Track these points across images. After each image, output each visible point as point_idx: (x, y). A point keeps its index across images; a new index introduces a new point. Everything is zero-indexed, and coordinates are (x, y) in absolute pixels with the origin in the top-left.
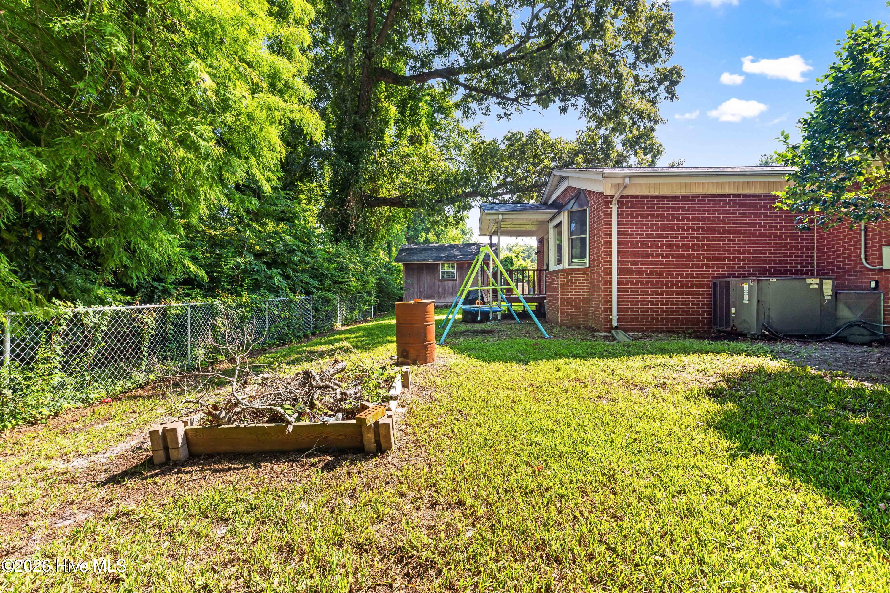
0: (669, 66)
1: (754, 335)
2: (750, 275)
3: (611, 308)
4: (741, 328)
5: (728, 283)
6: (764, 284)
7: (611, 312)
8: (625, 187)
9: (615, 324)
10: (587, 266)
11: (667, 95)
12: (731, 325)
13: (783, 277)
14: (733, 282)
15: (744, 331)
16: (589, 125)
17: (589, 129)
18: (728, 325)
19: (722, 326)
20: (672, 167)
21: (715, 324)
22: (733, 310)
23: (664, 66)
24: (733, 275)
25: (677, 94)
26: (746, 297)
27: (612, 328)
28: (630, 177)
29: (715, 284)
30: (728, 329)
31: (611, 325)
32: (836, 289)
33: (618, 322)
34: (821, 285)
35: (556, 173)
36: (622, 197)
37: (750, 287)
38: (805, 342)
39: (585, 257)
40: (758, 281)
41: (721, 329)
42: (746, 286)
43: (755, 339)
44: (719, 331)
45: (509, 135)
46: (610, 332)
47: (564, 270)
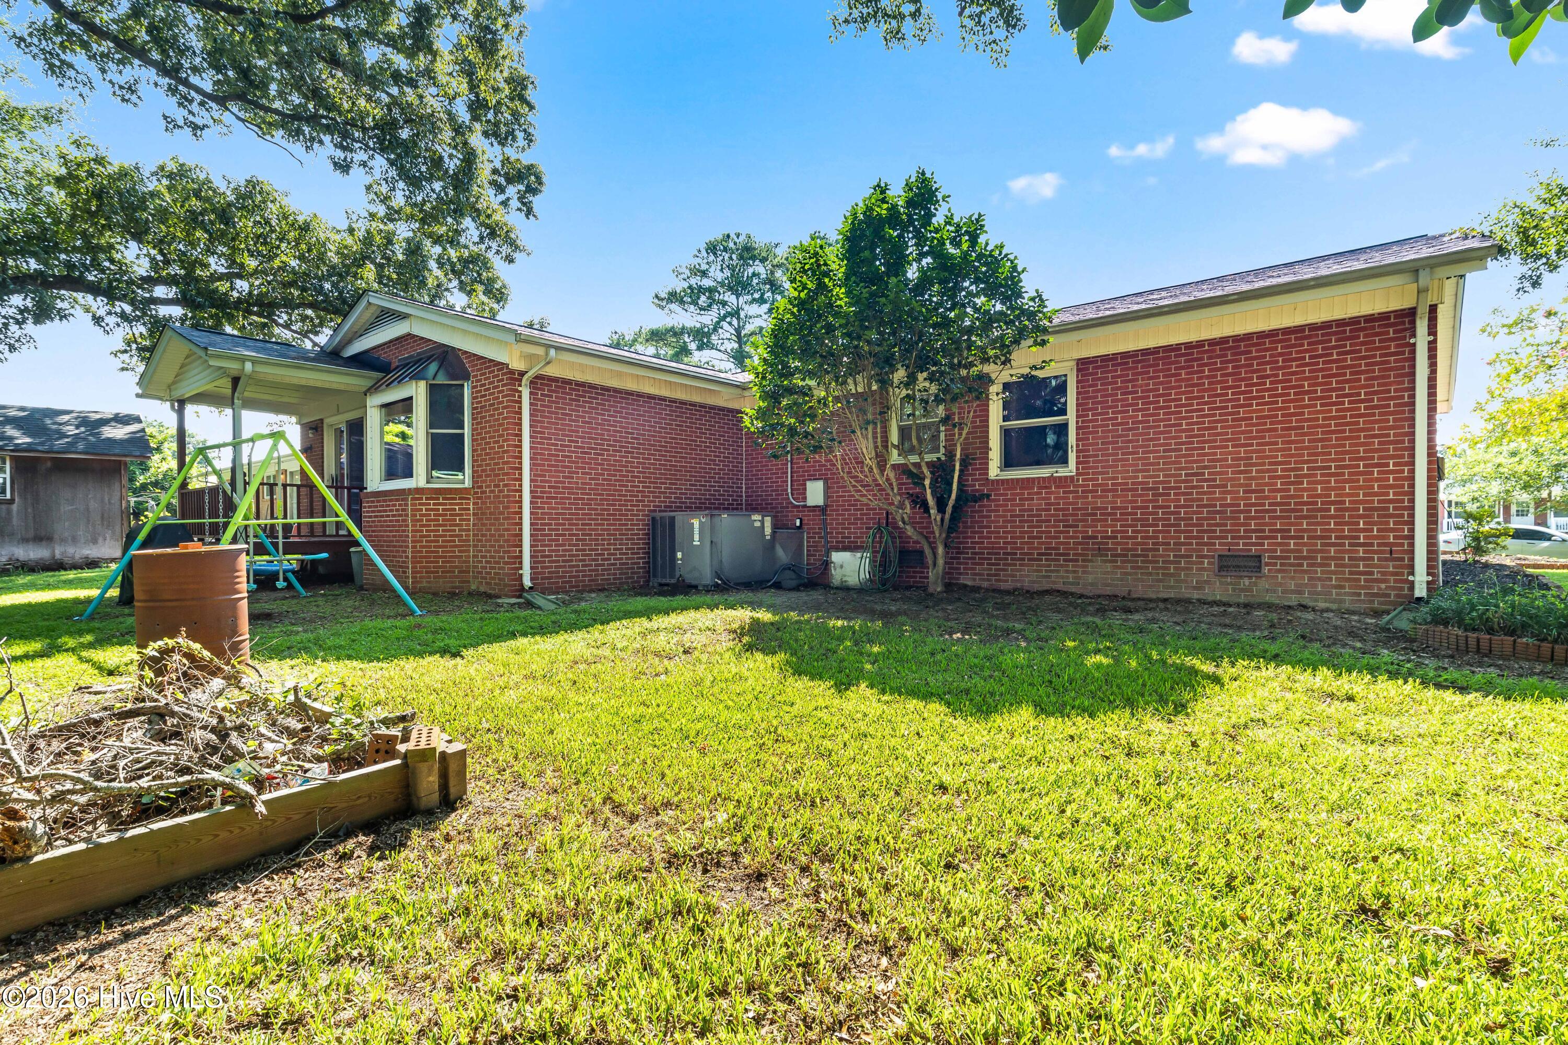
0: (526, 159)
1: (707, 586)
2: (699, 508)
3: (521, 557)
4: (690, 578)
5: (673, 519)
6: (717, 519)
7: (521, 563)
8: (548, 363)
9: (527, 582)
10: (468, 484)
11: (520, 205)
12: (677, 575)
13: (735, 512)
14: (679, 517)
15: (694, 583)
16: (373, 209)
17: (372, 216)
18: (672, 576)
19: (665, 577)
20: (531, 326)
21: (655, 576)
22: (679, 555)
23: (520, 156)
24: (679, 509)
25: (535, 209)
26: (696, 537)
27: (522, 588)
28: (557, 348)
29: (654, 519)
30: (673, 581)
31: (522, 585)
32: (775, 527)
33: (532, 579)
34: (762, 522)
35: (372, 300)
36: (538, 377)
37: (701, 523)
38: (753, 591)
39: (461, 469)
40: (712, 516)
41: (664, 581)
42: (696, 523)
43: (708, 590)
44: (661, 585)
45: (172, 166)
46: (520, 597)
47: (418, 490)
